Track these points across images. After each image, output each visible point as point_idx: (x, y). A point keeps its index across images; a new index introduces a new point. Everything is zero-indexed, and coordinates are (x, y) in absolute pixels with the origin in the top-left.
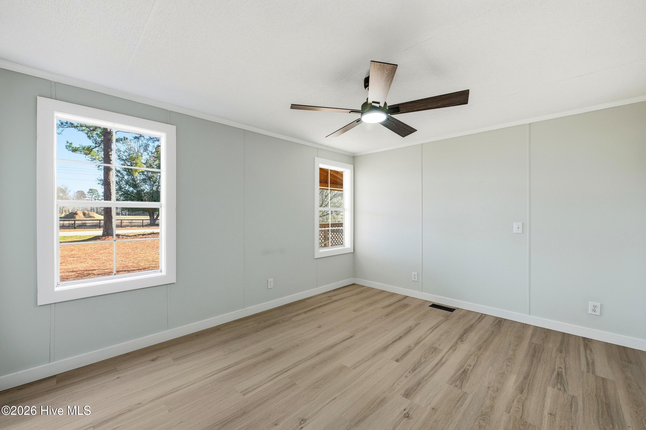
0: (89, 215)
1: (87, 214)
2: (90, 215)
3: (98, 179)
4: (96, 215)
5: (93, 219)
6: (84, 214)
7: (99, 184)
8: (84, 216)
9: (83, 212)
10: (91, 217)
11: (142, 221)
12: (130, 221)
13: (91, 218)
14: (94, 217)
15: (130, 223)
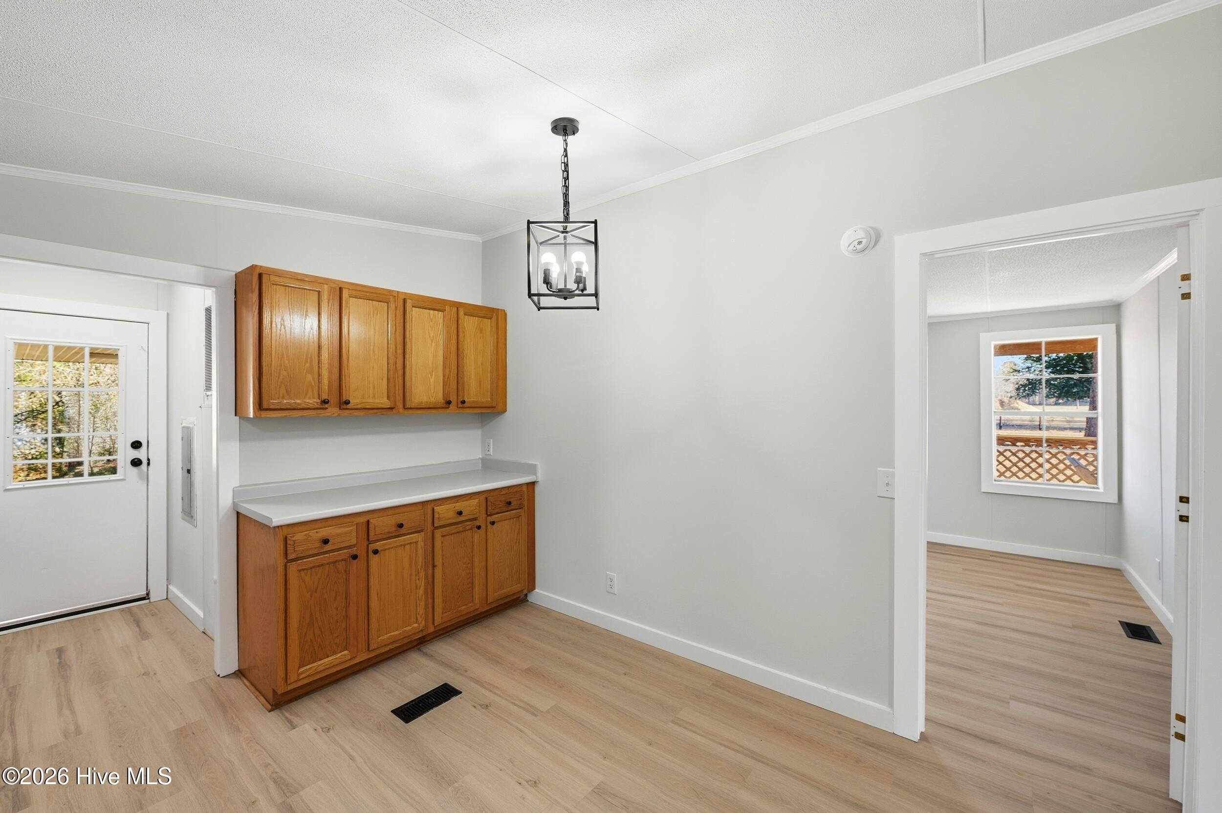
9: (1000, 400)
10: (1013, 408)
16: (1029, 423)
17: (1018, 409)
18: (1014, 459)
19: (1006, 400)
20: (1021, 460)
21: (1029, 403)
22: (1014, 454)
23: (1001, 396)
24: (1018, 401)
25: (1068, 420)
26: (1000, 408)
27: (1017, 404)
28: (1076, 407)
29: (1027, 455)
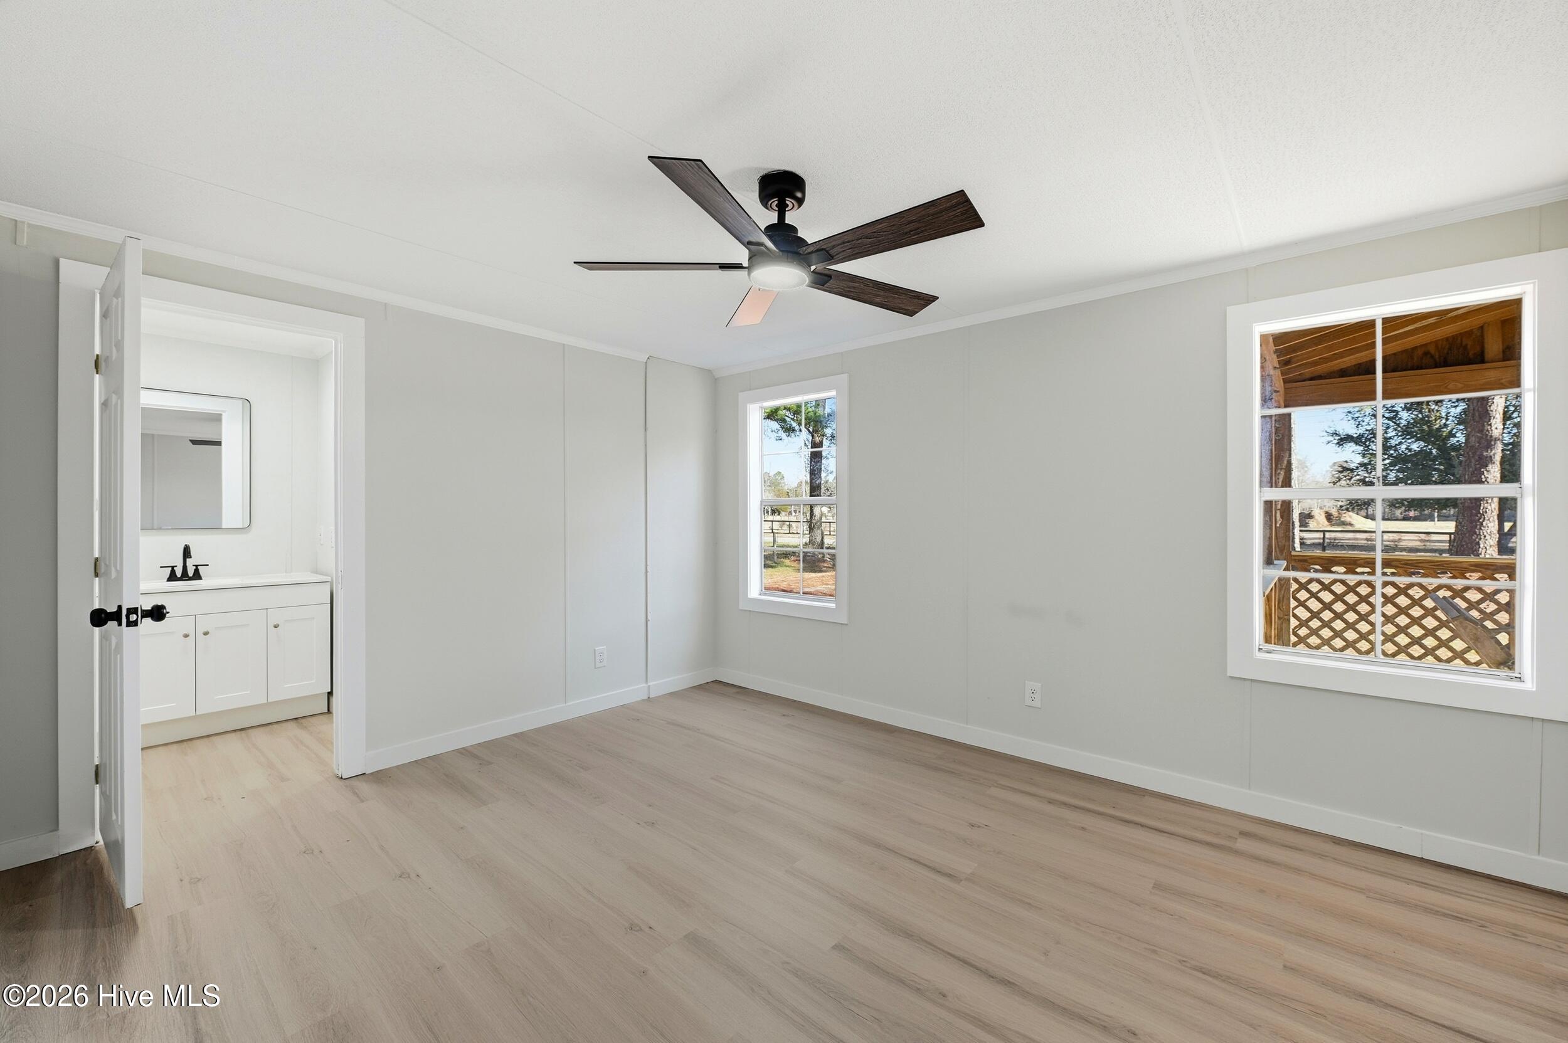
0: (1340, 519)
1: (1335, 516)
2: (1342, 519)
3: (1326, 432)
4: (1357, 520)
5: (1349, 528)
6: (1329, 517)
7: (1329, 443)
8: (1328, 522)
9: (1327, 513)
10: (1344, 523)
11: (1448, 536)
12: (1423, 536)
13: (1344, 526)
14: (1352, 523)
15: (1422, 541)
16: (1366, 542)
17: (1351, 525)
18: (1327, 597)
19: (1334, 512)
20: (1339, 598)
21: (1367, 517)
22: (1326, 587)
23: (1329, 507)
24: (1351, 513)
25: (1422, 540)
26: (1326, 523)
27: (1350, 517)
28: (1433, 522)
29: (1352, 589)
